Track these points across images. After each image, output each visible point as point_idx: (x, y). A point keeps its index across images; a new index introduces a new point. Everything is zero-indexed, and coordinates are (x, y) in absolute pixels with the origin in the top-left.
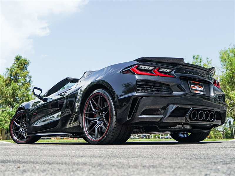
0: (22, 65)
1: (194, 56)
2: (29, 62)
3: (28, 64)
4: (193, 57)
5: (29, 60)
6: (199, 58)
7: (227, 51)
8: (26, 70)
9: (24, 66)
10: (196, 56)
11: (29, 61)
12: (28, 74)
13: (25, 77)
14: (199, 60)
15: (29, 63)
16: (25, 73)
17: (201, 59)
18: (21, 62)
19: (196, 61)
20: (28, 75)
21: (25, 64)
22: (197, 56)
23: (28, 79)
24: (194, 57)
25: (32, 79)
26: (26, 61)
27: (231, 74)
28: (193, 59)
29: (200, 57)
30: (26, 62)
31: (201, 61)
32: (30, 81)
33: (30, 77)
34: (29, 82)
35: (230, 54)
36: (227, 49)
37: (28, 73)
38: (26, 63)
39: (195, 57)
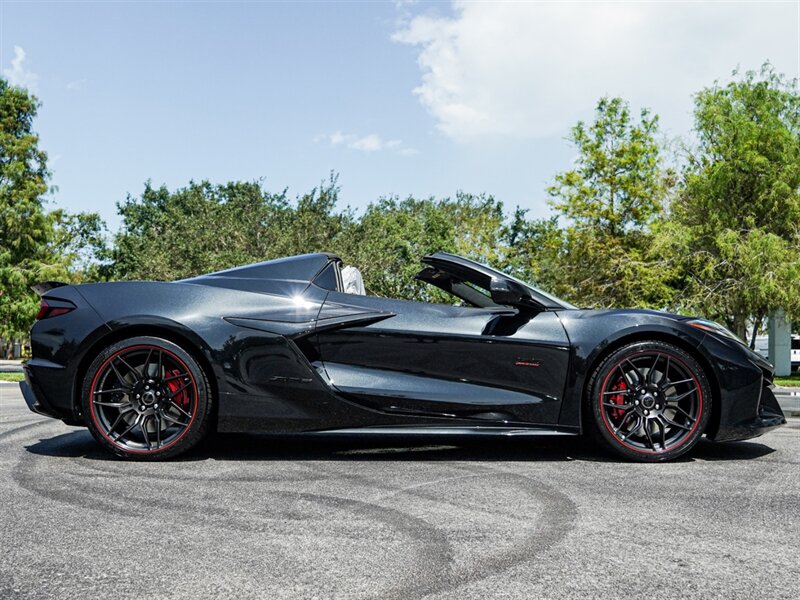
0: (10, 115)
1: (603, 103)
2: (36, 104)
3: (31, 110)
4: (598, 106)
5: (33, 97)
6: (620, 111)
7: (722, 93)
8: (27, 131)
9: (19, 116)
10: (609, 102)
11: (36, 99)
12: (34, 146)
13: (24, 156)
14: (619, 117)
15: (34, 108)
16: (25, 143)
17: (624, 114)
18: (7, 103)
19: (609, 119)
20: (34, 150)
21: (21, 111)
22: (613, 102)
23: (34, 165)
24: (603, 107)
25: (47, 164)
26: (26, 98)
27: (730, 174)
28: (598, 111)
29: (623, 105)
30: (26, 102)
31: (623, 122)
32: (44, 172)
33: (42, 158)
34: (40, 175)
35: (733, 104)
36: (724, 87)
37: (35, 141)
38: (25, 109)
39: (608, 104)
